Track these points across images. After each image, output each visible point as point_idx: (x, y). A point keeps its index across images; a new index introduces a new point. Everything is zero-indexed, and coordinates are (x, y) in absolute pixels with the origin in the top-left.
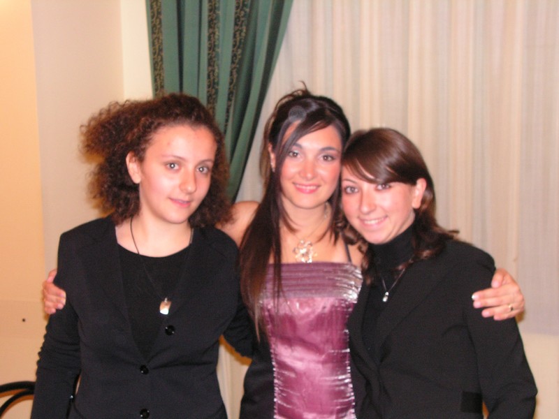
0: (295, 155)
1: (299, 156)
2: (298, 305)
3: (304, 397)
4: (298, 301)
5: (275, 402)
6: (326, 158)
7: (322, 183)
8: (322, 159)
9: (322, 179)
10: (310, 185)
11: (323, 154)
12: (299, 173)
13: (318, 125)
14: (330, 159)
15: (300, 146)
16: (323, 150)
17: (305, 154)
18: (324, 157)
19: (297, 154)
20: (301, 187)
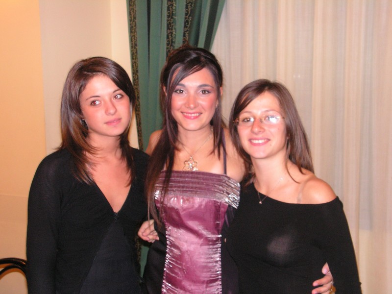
0: (181, 92)
1: (184, 92)
2: (182, 201)
3: (184, 269)
4: (182, 198)
5: (164, 271)
6: (204, 92)
7: (203, 111)
8: (201, 93)
9: (203, 108)
10: (194, 113)
11: (201, 90)
12: (185, 104)
13: (195, 68)
14: (207, 92)
15: (183, 85)
16: (201, 86)
17: (187, 90)
18: (203, 91)
19: (183, 91)
20: (187, 115)
